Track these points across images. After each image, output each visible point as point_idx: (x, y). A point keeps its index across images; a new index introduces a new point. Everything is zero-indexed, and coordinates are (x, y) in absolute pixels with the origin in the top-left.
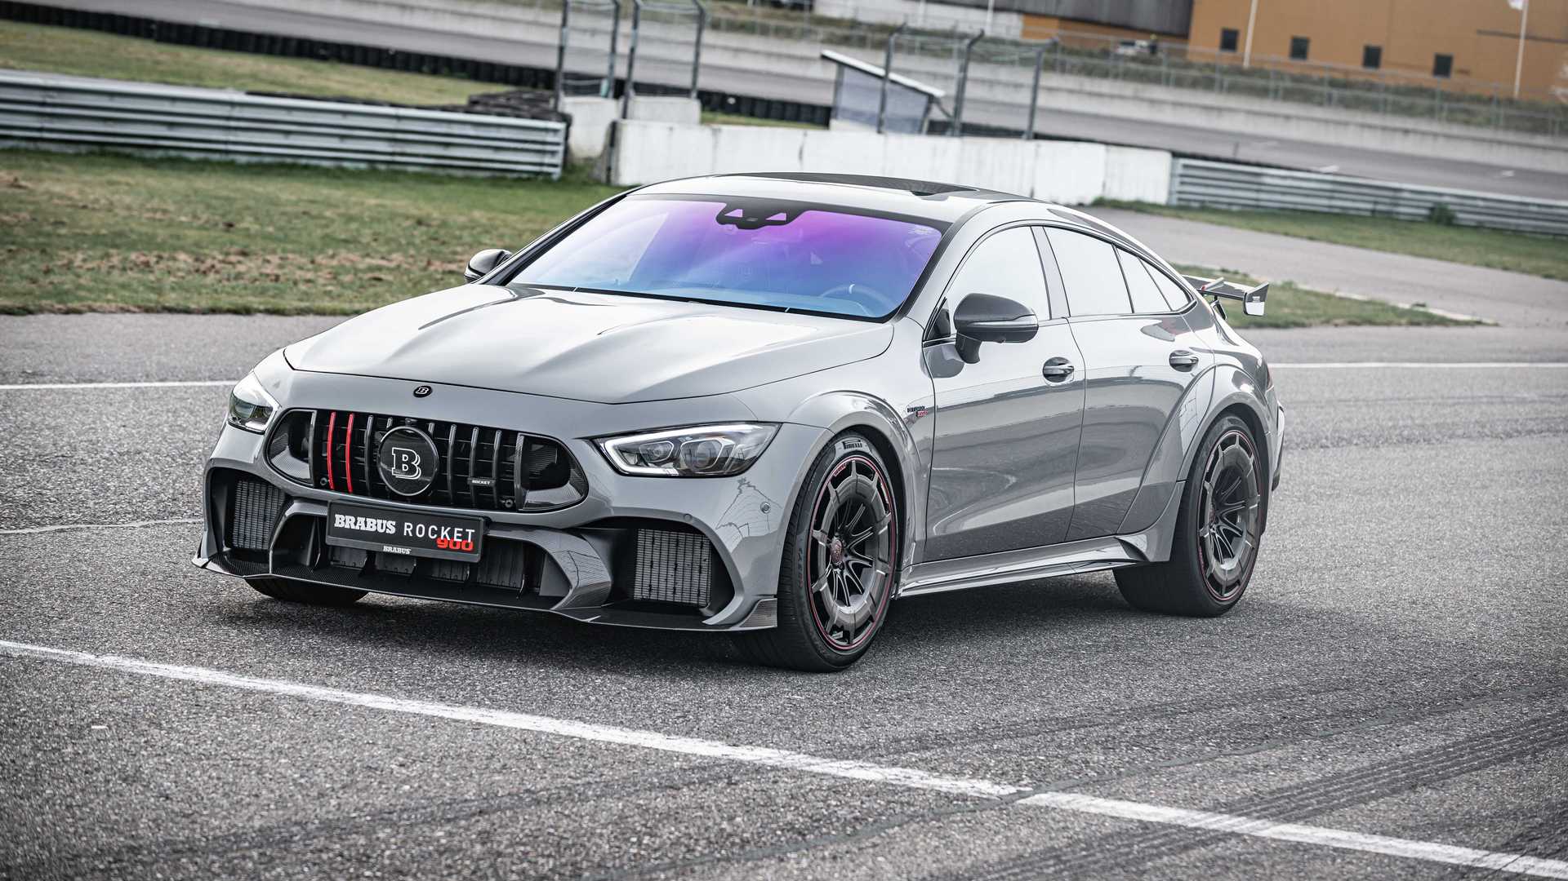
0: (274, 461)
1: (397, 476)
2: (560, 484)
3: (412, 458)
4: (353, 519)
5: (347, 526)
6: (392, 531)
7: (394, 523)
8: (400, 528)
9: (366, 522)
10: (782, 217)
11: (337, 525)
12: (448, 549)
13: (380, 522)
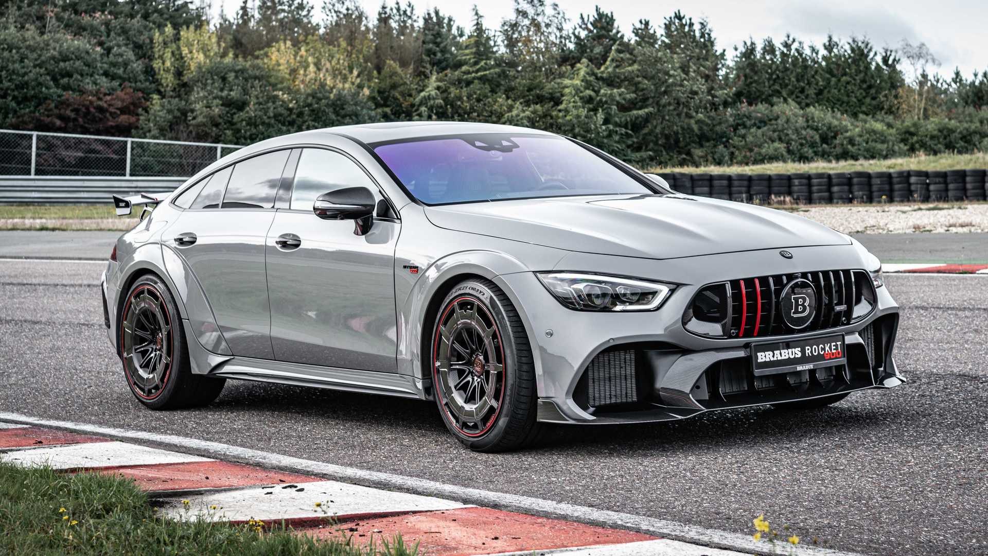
0: (688, 326)
1: (795, 316)
3: (804, 300)
4: (771, 353)
5: (768, 360)
6: (799, 355)
7: (799, 349)
8: (803, 352)
9: (781, 353)
11: (759, 360)
12: (830, 359)
13: (790, 350)
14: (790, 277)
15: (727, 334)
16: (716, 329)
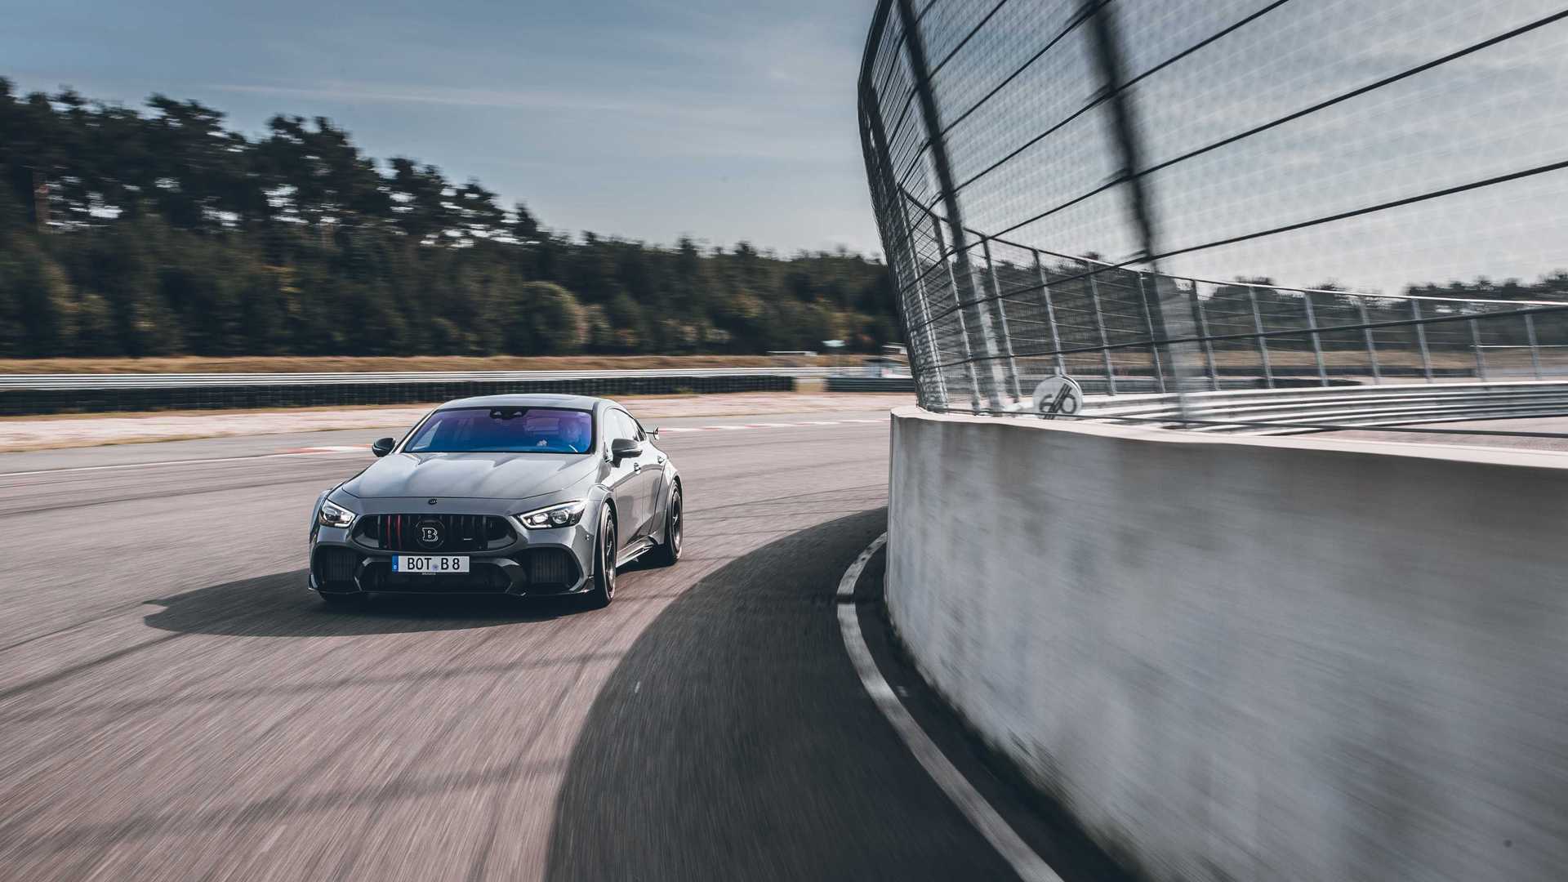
0: (357, 539)
1: (426, 541)
2: (503, 536)
3: (433, 531)
10: (518, 413)
14: (424, 516)
15: (381, 547)
16: (375, 544)
